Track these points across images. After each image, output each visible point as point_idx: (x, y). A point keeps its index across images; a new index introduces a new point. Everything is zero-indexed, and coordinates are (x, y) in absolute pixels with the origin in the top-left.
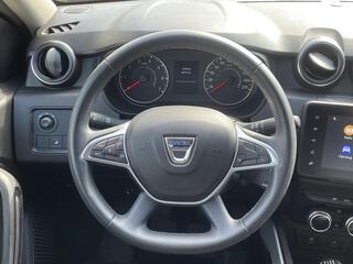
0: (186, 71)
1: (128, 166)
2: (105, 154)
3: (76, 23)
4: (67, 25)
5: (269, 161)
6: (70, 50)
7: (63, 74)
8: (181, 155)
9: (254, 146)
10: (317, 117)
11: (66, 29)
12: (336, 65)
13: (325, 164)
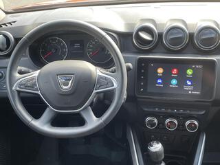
0: (77, 45)
1: (39, 93)
2: (26, 87)
3: (14, 22)
4: (10, 23)
5: (113, 86)
6: (11, 36)
7: (7, 48)
8: (67, 84)
9: (106, 78)
10: (143, 65)
11: (9, 25)
12: (153, 37)
13: (150, 90)
